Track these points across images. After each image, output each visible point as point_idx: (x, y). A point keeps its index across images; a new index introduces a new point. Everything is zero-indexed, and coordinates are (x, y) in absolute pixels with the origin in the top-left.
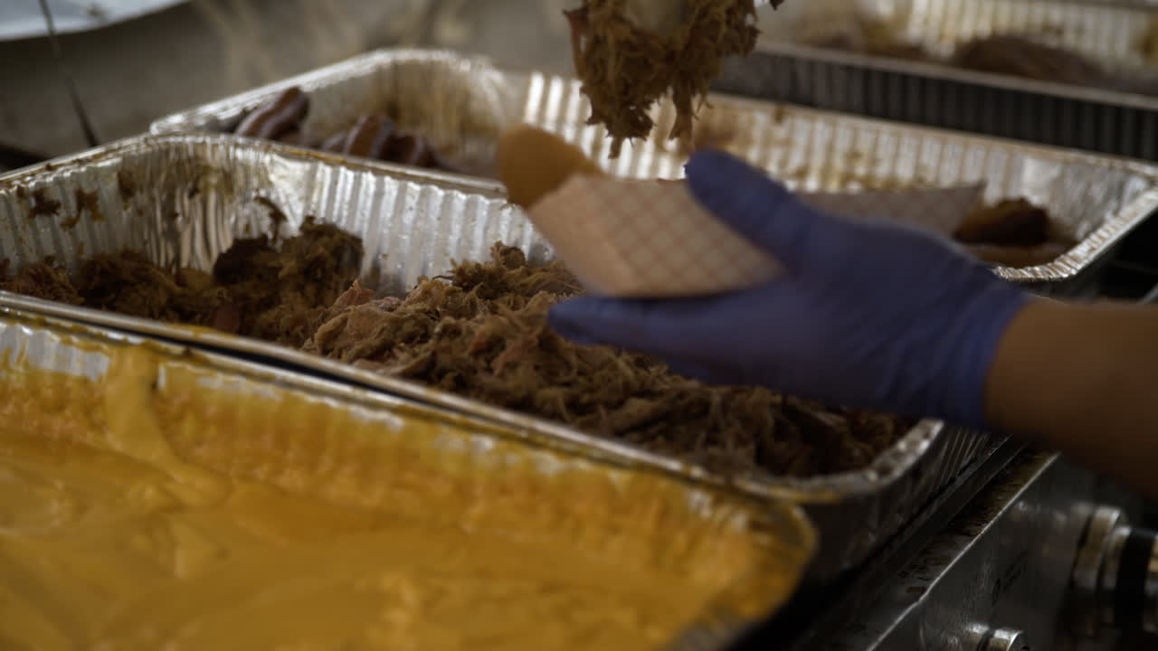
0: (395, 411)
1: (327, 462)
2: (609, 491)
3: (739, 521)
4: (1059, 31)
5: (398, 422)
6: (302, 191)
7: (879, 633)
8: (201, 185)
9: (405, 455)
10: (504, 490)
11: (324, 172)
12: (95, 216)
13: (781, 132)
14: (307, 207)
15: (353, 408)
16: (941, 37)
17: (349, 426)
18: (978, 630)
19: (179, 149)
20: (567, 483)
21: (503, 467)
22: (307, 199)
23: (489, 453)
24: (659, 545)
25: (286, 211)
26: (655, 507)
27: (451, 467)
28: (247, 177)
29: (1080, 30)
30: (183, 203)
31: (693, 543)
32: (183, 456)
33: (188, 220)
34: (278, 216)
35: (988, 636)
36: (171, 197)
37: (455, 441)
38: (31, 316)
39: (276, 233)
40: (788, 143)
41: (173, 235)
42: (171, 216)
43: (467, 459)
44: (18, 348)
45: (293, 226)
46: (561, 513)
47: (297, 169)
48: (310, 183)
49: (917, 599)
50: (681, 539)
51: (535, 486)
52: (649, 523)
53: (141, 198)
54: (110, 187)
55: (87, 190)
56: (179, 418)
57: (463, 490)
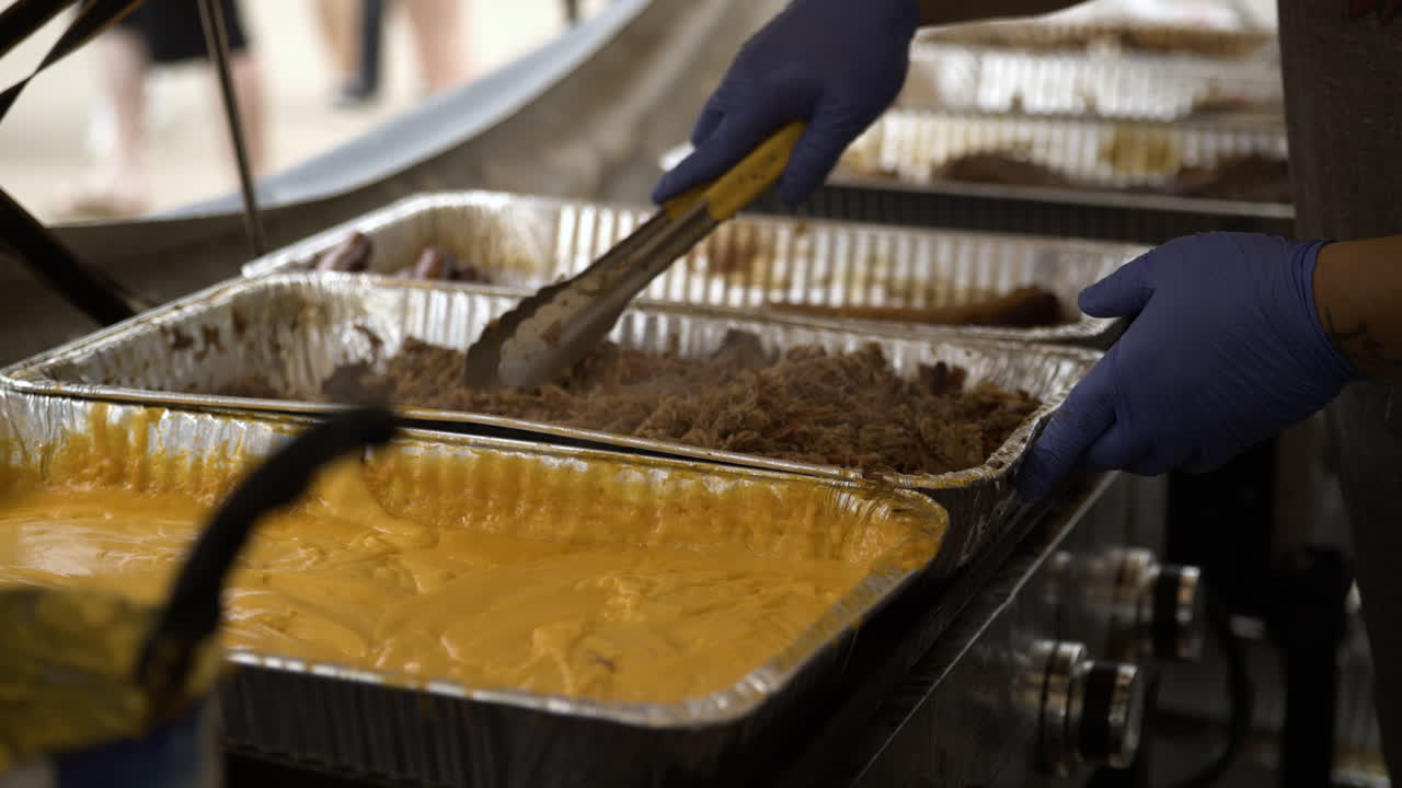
0: (579, 457)
1: (522, 508)
2: (771, 501)
3: (883, 511)
4: (1030, 146)
5: (583, 466)
6: (397, 317)
7: (979, 625)
8: (300, 318)
9: (593, 491)
10: (681, 511)
11: (417, 297)
12: (220, 349)
13: (803, 244)
14: (403, 331)
15: (542, 458)
16: (916, 160)
17: (540, 473)
18: (1047, 646)
19: (279, 287)
20: (733, 497)
21: (677, 491)
22: (402, 323)
23: (665, 482)
24: (817, 538)
25: (381, 335)
26: (811, 509)
27: (633, 497)
28: (343, 310)
29: (1048, 145)
30: (285, 337)
31: (845, 534)
32: (393, 514)
33: (291, 352)
34: (376, 342)
35: (1056, 649)
36: (275, 332)
37: (635, 476)
38: (240, 413)
39: (375, 355)
40: (811, 255)
41: (280, 366)
42: (276, 348)
43: (647, 488)
44: (234, 439)
45: (391, 348)
46: (732, 523)
47: (391, 297)
48: (404, 309)
49: (1004, 601)
50: (835, 531)
51: (707, 503)
52: (807, 522)
53: (251, 333)
54: (226, 325)
55: (211, 327)
56: (387, 484)
57: (646, 514)
